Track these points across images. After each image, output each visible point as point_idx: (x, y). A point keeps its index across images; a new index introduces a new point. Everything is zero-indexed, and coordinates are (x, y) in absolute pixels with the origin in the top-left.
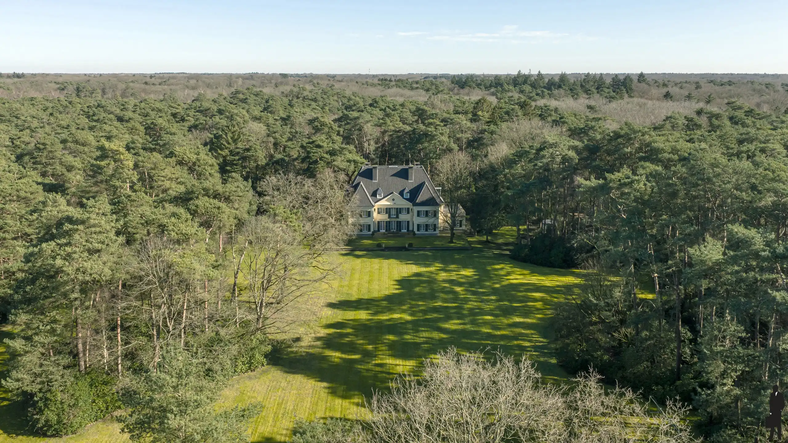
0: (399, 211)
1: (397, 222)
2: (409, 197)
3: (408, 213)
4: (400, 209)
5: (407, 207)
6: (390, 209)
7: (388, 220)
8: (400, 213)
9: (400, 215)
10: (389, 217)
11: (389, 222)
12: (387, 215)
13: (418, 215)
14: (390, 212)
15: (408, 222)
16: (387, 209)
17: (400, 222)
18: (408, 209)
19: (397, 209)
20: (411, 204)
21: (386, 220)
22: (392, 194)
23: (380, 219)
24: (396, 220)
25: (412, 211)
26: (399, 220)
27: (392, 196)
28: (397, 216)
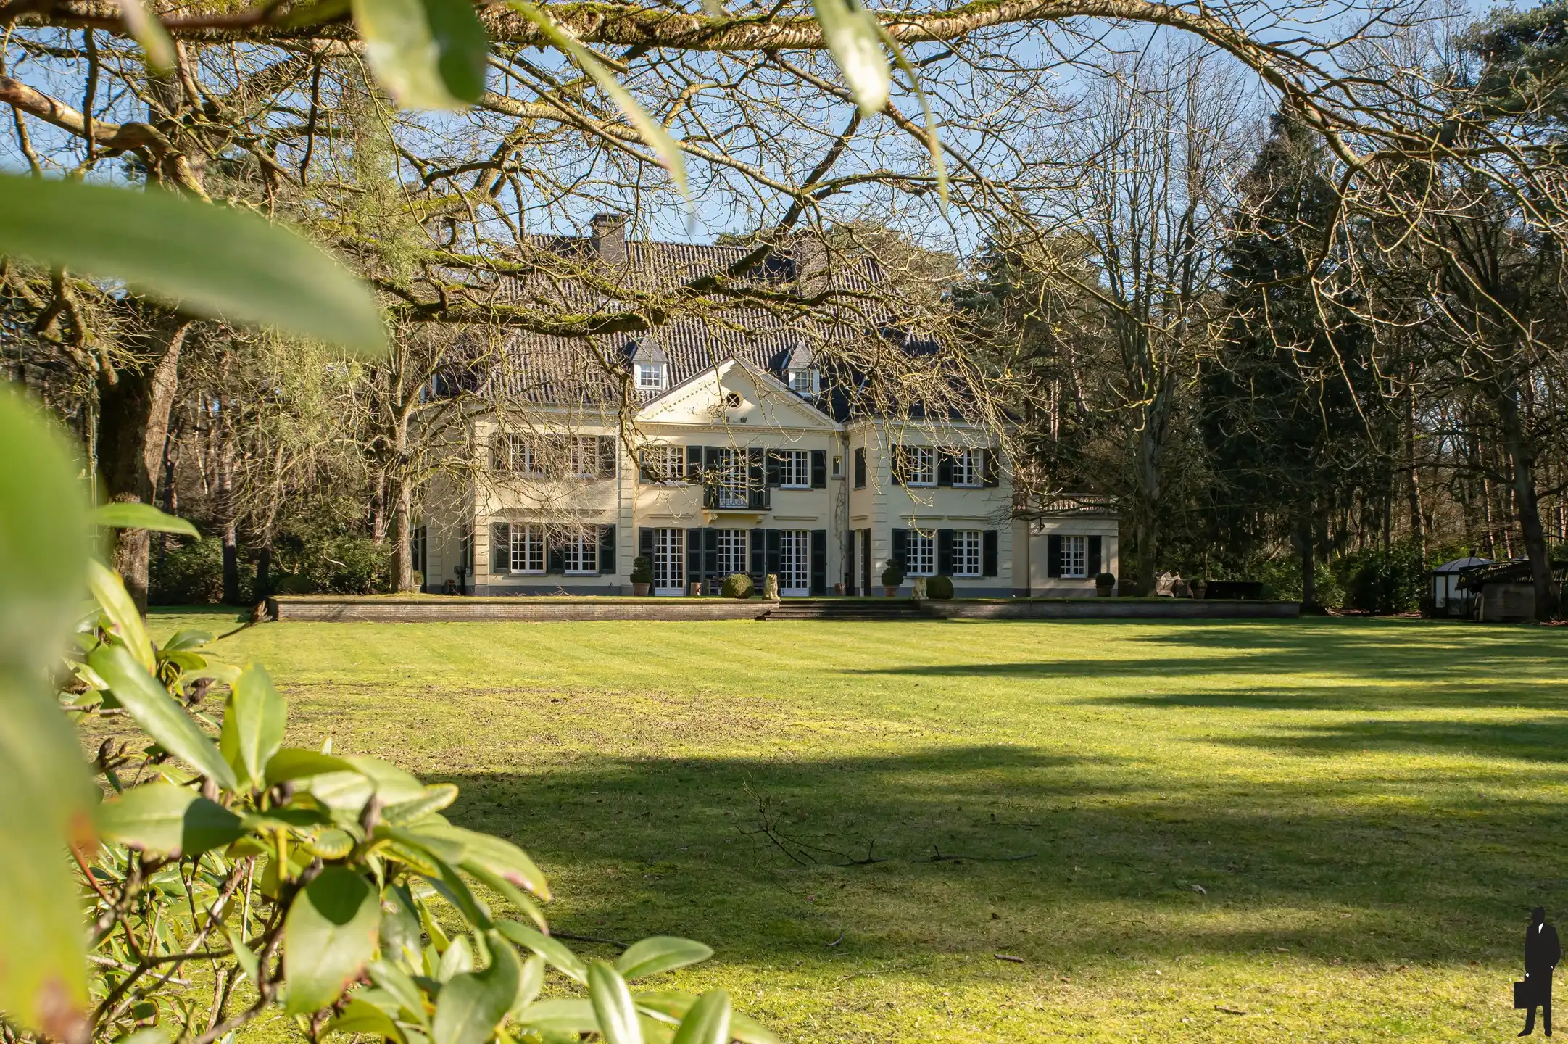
0: (765, 469)
1: (756, 535)
2: (817, 390)
3: (819, 481)
4: (773, 454)
5: (809, 444)
6: (712, 453)
7: (705, 520)
8: (773, 481)
9: (771, 494)
10: (711, 504)
11: (712, 534)
12: (698, 491)
14: (712, 475)
15: (819, 538)
16: (694, 453)
17: (774, 536)
18: (819, 457)
19: (755, 453)
20: (838, 427)
21: (693, 525)
22: (725, 368)
23: (653, 517)
24: (748, 526)
25: (836, 470)
26: (768, 524)
27: (723, 382)
28: (759, 502)
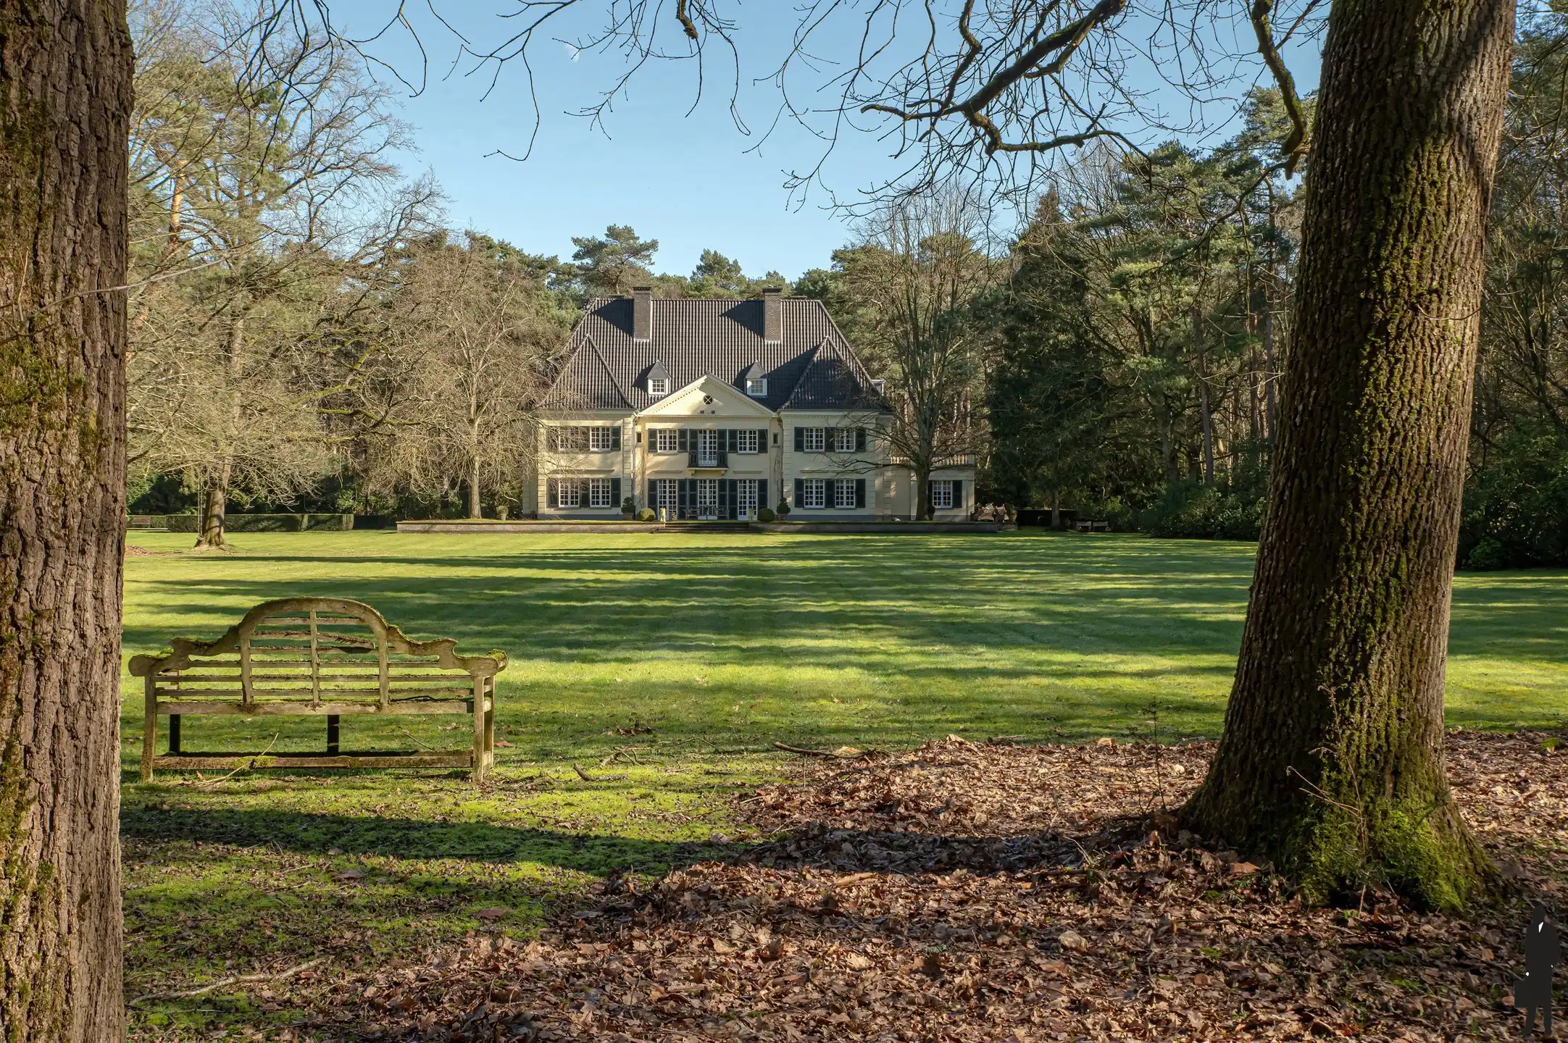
0: (727, 442)
1: (722, 483)
2: (765, 393)
3: (763, 448)
4: (733, 433)
5: (757, 426)
6: (694, 433)
7: (688, 474)
8: (733, 448)
9: (731, 457)
10: (693, 462)
11: (693, 483)
12: (685, 457)
13: (799, 446)
14: (694, 446)
15: (763, 484)
16: (683, 433)
17: (733, 483)
18: (763, 434)
19: (722, 433)
20: (774, 415)
21: (681, 477)
22: (702, 380)
23: (657, 472)
24: (717, 477)
25: (775, 441)
26: (730, 476)
27: (702, 388)
28: (723, 462)
